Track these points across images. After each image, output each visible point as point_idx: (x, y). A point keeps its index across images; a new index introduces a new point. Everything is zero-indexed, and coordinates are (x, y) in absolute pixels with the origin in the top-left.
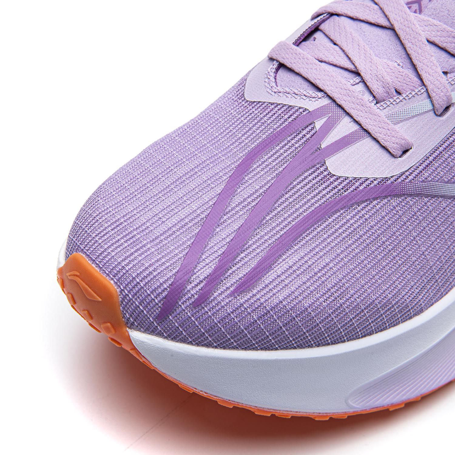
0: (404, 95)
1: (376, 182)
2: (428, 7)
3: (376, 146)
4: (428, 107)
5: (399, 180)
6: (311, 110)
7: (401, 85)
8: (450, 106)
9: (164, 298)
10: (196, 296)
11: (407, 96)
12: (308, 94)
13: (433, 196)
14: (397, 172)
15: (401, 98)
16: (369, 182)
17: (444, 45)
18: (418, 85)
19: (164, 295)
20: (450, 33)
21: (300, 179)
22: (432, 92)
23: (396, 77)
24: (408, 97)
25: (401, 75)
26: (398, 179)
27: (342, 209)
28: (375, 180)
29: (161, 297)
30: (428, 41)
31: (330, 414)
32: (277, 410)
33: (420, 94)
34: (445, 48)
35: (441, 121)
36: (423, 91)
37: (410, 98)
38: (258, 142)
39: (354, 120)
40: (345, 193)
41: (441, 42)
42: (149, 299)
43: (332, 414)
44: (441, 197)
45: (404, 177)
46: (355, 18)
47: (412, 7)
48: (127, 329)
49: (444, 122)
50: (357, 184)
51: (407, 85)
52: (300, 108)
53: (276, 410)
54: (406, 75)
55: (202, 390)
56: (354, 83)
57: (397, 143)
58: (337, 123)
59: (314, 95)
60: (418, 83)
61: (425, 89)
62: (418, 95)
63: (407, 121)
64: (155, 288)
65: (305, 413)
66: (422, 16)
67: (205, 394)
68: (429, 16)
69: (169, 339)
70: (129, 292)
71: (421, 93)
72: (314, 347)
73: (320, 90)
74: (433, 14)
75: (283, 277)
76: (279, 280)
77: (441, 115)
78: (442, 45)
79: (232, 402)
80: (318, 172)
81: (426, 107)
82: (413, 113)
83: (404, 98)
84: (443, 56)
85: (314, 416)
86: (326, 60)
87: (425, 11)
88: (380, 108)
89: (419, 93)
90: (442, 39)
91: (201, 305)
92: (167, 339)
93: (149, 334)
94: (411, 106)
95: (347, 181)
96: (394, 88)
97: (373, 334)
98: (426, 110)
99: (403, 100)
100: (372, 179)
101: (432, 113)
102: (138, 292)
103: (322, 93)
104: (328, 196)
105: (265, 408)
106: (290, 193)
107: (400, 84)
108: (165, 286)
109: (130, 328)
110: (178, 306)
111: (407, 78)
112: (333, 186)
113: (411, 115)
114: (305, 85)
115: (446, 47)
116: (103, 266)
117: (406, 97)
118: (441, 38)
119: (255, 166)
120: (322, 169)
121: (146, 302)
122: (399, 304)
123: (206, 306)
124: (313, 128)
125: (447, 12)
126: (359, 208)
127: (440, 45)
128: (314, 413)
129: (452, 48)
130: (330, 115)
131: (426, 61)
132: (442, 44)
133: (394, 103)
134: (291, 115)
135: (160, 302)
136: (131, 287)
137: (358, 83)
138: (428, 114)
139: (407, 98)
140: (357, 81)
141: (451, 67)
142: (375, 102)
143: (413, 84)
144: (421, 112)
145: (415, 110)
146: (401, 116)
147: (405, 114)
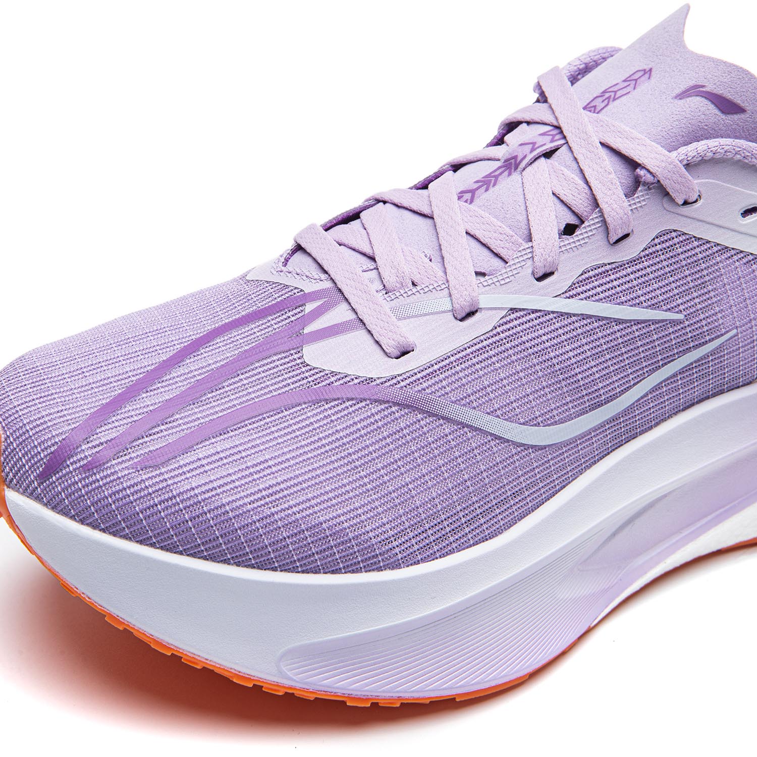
0: (419, 288)
1: (356, 381)
2: (481, 197)
3: (370, 341)
4: (447, 306)
5: (388, 384)
6: (306, 292)
7: (421, 278)
8: (477, 311)
9: (52, 453)
10: (89, 459)
11: (423, 289)
12: (310, 275)
13: (431, 414)
14: (387, 374)
15: (414, 290)
16: (348, 379)
17: (486, 241)
19: (53, 449)
20: (498, 228)
21: (265, 362)
22: (453, 288)
23: (417, 268)
26: (386, 382)
27: (305, 403)
28: (356, 378)
29: (49, 451)
30: (467, 233)
31: (254, 678)
32: (180, 649)
35: (460, 326)
36: (443, 286)
37: (425, 292)
38: (234, 317)
39: (352, 308)
40: (315, 387)
42: (34, 452)
43: (257, 679)
44: (443, 418)
45: (394, 381)
46: (399, 204)
48: (5, 487)
49: (465, 329)
50: (333, 379)
52: (296, 288)
53: (178, 648)
55: (84, 592)
56: (368, 269)
57: (393, 340)
58: (331, 309)
59: (316, 277)
61: (447, 286)
62: (437, 290)
63: (415, 318)
64: (45, 439)
65: (218, 664)
66: (471, 207)
67: (87, 599)
68: (480, 207)
69: (49, 507)
70: (15, 440)
71: (441, 289)
72: (232, 565)
73: (326, 272)
74: (484, 205)
75: (204, 462)
76: (198, 464)
77: (462, 320)
79: (120, 619)
80: (291, 358)
81: (444, 306)
82: (425, 310)
83: (418, 291)
84: (484, 255)
85: (231, 675)
86: (346, 242)
87: (477, 201)
88: (387, 299)
89: (439, 288)
90: (486, 233)
91: (92, 469)
92: (47, 507)
93: (28, 497)
95: (322, 374)
96: (412, 279)
97: (320, 573)
98: (443, 310)
99: (416, 293)
100: (353, 377)
101: (450, 315)
102: (24, 441)
103: (327, 275)
104: (292, 386)
105: (164, 641)
106: (247, 375)
108: (57, 440)
109: (8, 487)
110: (65, 465)
112: (302, 376)
113: (422, 312)
114: (314, 266)
116: (6, 425)
117: (421, 290)
118: (484, 232)
119: (219, 341)
120: (296, 356)
121: (31, 454)
122: (359, 540)
123: (99, 473)
124: (302, 311)
125: (501, 204)
126: (326, 407)
127: (482, 240)
128: (231, 669)
129: (496, 245)
130: (325, 300)
133: (404, 295)
134: (282, 295)
135: (45, 456)
136: (18, 435)
137: (372, 270)
139: (422, 292)
140: (372, 267)
141: (491, 268)
142: (384, 292)
143: (435, 279)
144: (435, 311)
145: (429, 307)
146: (409, 311)
147: (415, 310)
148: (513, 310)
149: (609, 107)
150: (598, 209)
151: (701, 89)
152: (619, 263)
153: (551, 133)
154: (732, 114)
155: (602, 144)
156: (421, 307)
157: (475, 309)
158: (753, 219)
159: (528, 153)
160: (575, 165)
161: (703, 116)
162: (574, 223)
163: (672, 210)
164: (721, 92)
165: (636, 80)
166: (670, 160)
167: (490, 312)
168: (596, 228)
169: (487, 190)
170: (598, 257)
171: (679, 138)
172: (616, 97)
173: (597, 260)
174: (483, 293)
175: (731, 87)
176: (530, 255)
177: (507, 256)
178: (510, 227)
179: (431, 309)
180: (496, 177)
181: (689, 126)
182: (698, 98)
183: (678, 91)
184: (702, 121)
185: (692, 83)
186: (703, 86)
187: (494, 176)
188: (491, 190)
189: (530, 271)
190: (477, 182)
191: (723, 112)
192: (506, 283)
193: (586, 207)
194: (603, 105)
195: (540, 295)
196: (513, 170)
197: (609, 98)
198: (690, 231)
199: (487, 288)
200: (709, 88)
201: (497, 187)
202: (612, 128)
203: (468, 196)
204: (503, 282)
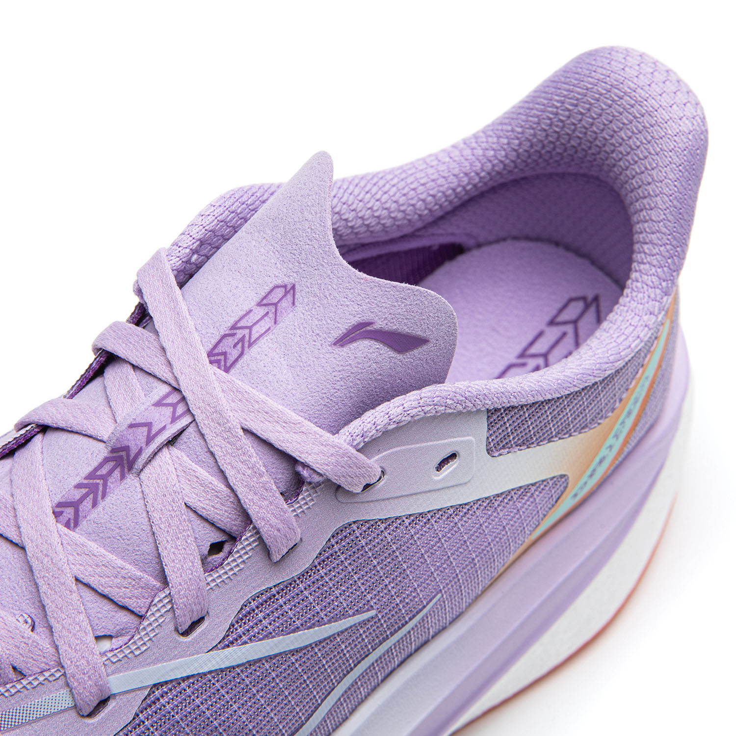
0: (24, 681)
2: (88, 518)
4: (67, 702)
7: (23, 661)
11: (30, 683)
15: (19, 686)
17: (106, 591)
18: (54, 661)
20: (119, 570)
22: (72, 679)
23: (16, 646)
24: (32, 684)
25: (25, 643)
30: (76, 581)
33: (54, 680)
34: (107, 595)
35: (88, 725)
36: (58, 675)
37: (35, 687)
41: (100, 587)
47: (64, 514)
49: (96, 727)
51: (35, 660)
54: (35, 644)
60: (54, 659)
61: (63, 672)
62: (50, 682)
63: (27, 727)
66: (75, 535)
68: (88, 534)
71: (55, 678)
74: (94, 532)
77: (90, 715)
78: (102, 591)
81: (63, 702)
82: (38, 713)
83: (24, 687)
84: (106, 609)
87: (84, 524)
89: (52, 679)
90: (103, 581)
94: (37, 701)
96: (11, 664)
98: (63, 708)
99: (22, 690)
101: (73, 714)
107: (22, 659)
111: (36, 649)
113: (35, 716)
115: (110, 595)
117: (27, 684)
118: (101, 579)
127: (100, 591)
129: (121, 596)
131: (69, 621)
132: (103, 589)
133: (6, 694)
138: (66, 714)
139: (29, 687)
141: (118, 628)
143: (45, 660)
144: (53, 711)
145: (43, 707)
146: (17, 717)
147: (25, 715)
148: (156, 686)
149: (245, 357)
150: (251, 526)
151: (369, 328)
152: (288, 582)
153: (169, 400)
154: (412, 350)
155: (246, 431)
156: (32, 709)
157: (107, 697)
158: (451, 469)
159: (144, 445)
160: (211, 461)
161: (374, 366)
162: (220, 540)
163: (349, 502)
164: (395, 327)
165: (276, 305)
166: (341, 451)
167: (127, 696)
168: (252, 549)
169: (95, 504)
170: (259, 582)
171: (346, 401)
172: (253, 340)
173: (259, 586)
174: (113, 673)
175: (407, 319)
176: (169, 607)
177: (138, 609)
178: (135, 563)
179: (46, 710)
180: (105, 478)
181: (358, 382)
182: (367, 343)
183: (337, 334)
184: (374, 371)
185: (354, 321)
186: (369, 324)
187: (102, 477)
188: (101, 504)
189: (171, 627)
190: (79, 486)
191: (399, 351)
192: (142, 653)
193: (235, 519)
194: (235, 353)
195: (190, 655)
196: (126, 470)
197: (242, 339)
198: (374, 515)
199: (118, 665)
200: (379, 324)
201: (108, 499)
202: (257, 406)
203: (69, 513)
204: (137, 653)
